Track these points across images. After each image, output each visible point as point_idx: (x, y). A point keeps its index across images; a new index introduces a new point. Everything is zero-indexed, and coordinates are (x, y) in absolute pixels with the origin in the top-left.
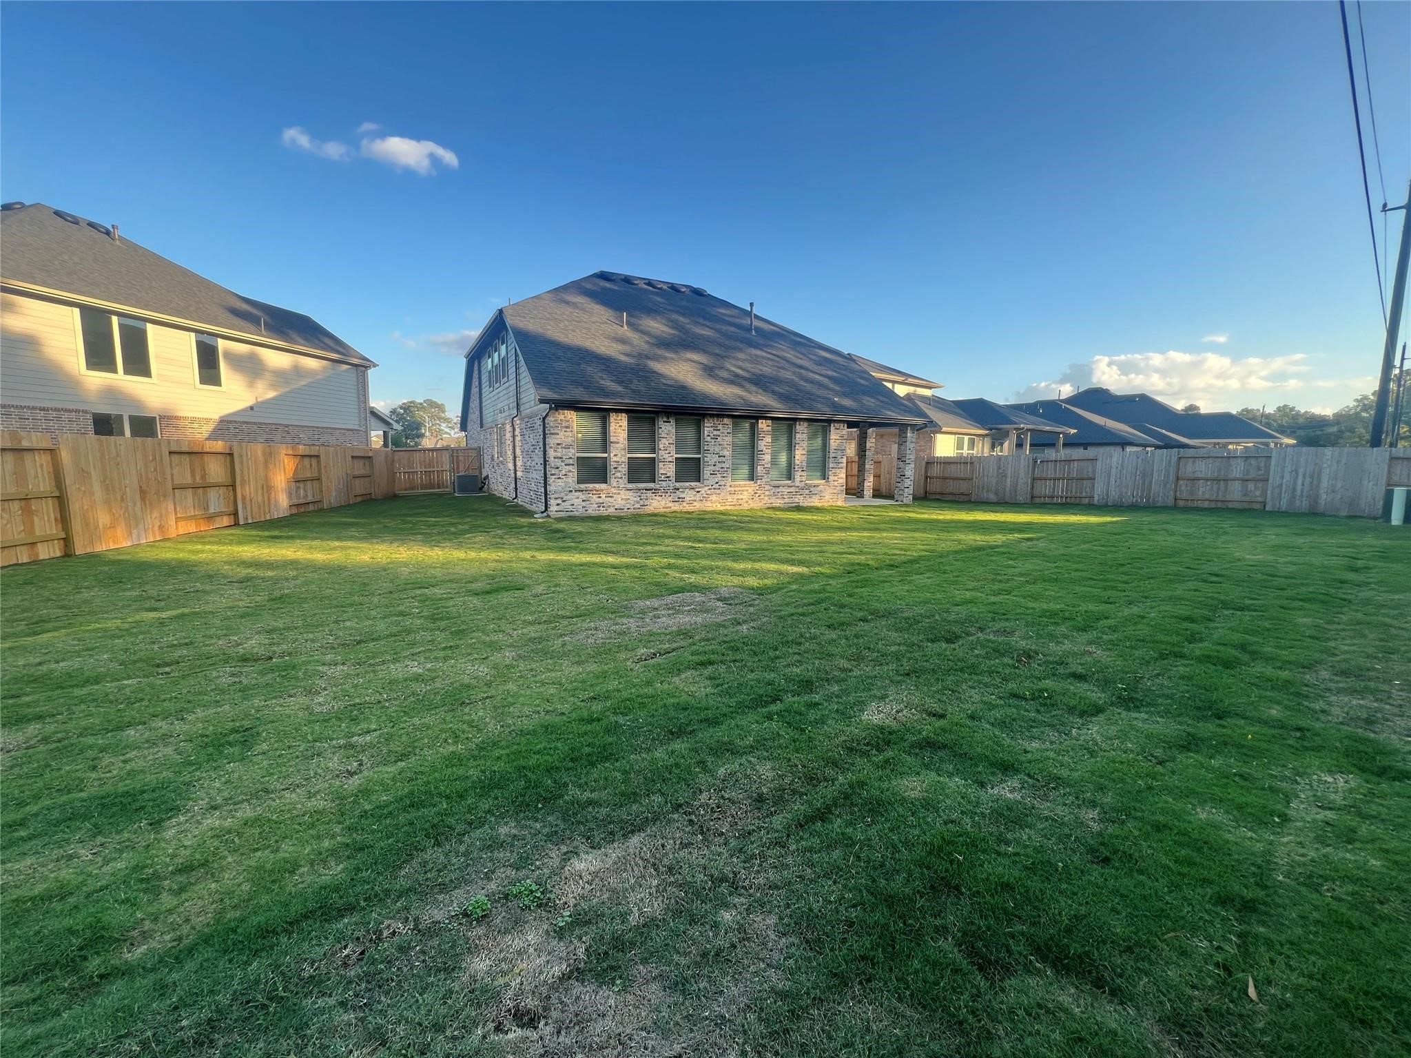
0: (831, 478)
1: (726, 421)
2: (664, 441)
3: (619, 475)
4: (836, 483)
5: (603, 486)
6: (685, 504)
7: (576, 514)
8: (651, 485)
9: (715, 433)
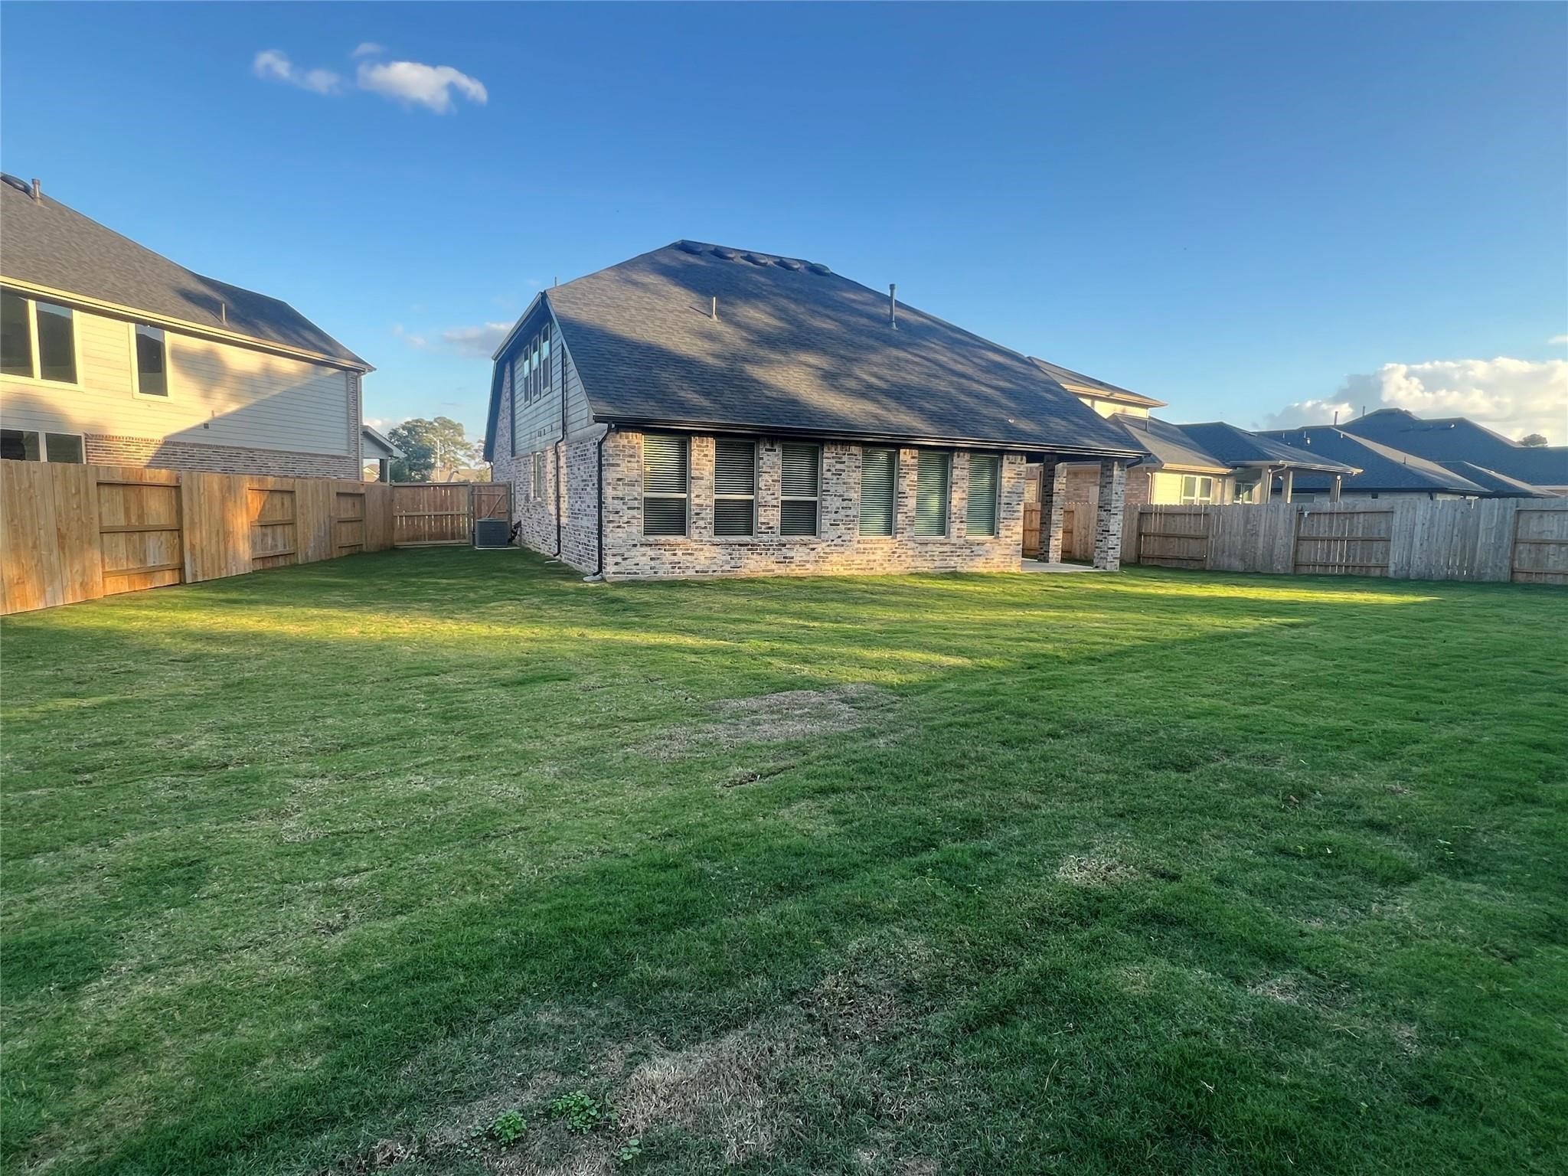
0: (1003, 533)
1: (854, 449)
2: (766, 477)
3: (701, 523)
4: (1008, 540)
5: (680, 539)
6: (793, 566)
7: (641, 577)
8: (747, 539)
9: (839, 466)
